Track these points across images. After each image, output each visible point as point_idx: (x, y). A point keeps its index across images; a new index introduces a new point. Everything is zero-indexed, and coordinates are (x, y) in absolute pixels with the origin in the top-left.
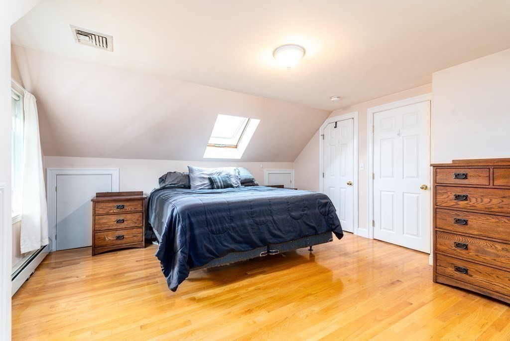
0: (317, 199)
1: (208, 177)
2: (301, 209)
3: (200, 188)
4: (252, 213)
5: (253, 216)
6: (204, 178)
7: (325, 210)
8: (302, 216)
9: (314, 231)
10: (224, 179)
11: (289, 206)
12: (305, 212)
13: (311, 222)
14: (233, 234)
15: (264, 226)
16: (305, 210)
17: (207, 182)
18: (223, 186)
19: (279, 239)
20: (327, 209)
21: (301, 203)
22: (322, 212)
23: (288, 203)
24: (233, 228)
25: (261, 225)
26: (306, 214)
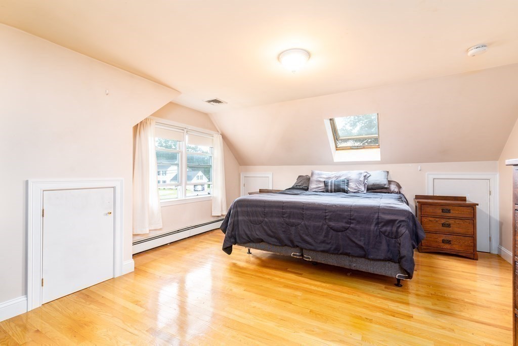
0: (375, 213)
1: (324, 180)
2: (344, 221)
3: (315, 190)
4: (284, 213)
5: (284, 216)
6: (320, 181)
7: (392, 230)
8: (346, 229)
9: (363, 253)
10: (336, 183)
11: (327, 214)
12: (352, 226)
13: (360, 240)
14: (265, 227)
15: (294, 228)
16: (352, 223)
17: (322, 185)
18: (333, 190)
19: (308, 246)
20: (394, 229)
21: (346, 213)
22: (386, 231)
23: (326, 210)
24: (266, 223)
25: (292, 226)
26: (352, 228)
